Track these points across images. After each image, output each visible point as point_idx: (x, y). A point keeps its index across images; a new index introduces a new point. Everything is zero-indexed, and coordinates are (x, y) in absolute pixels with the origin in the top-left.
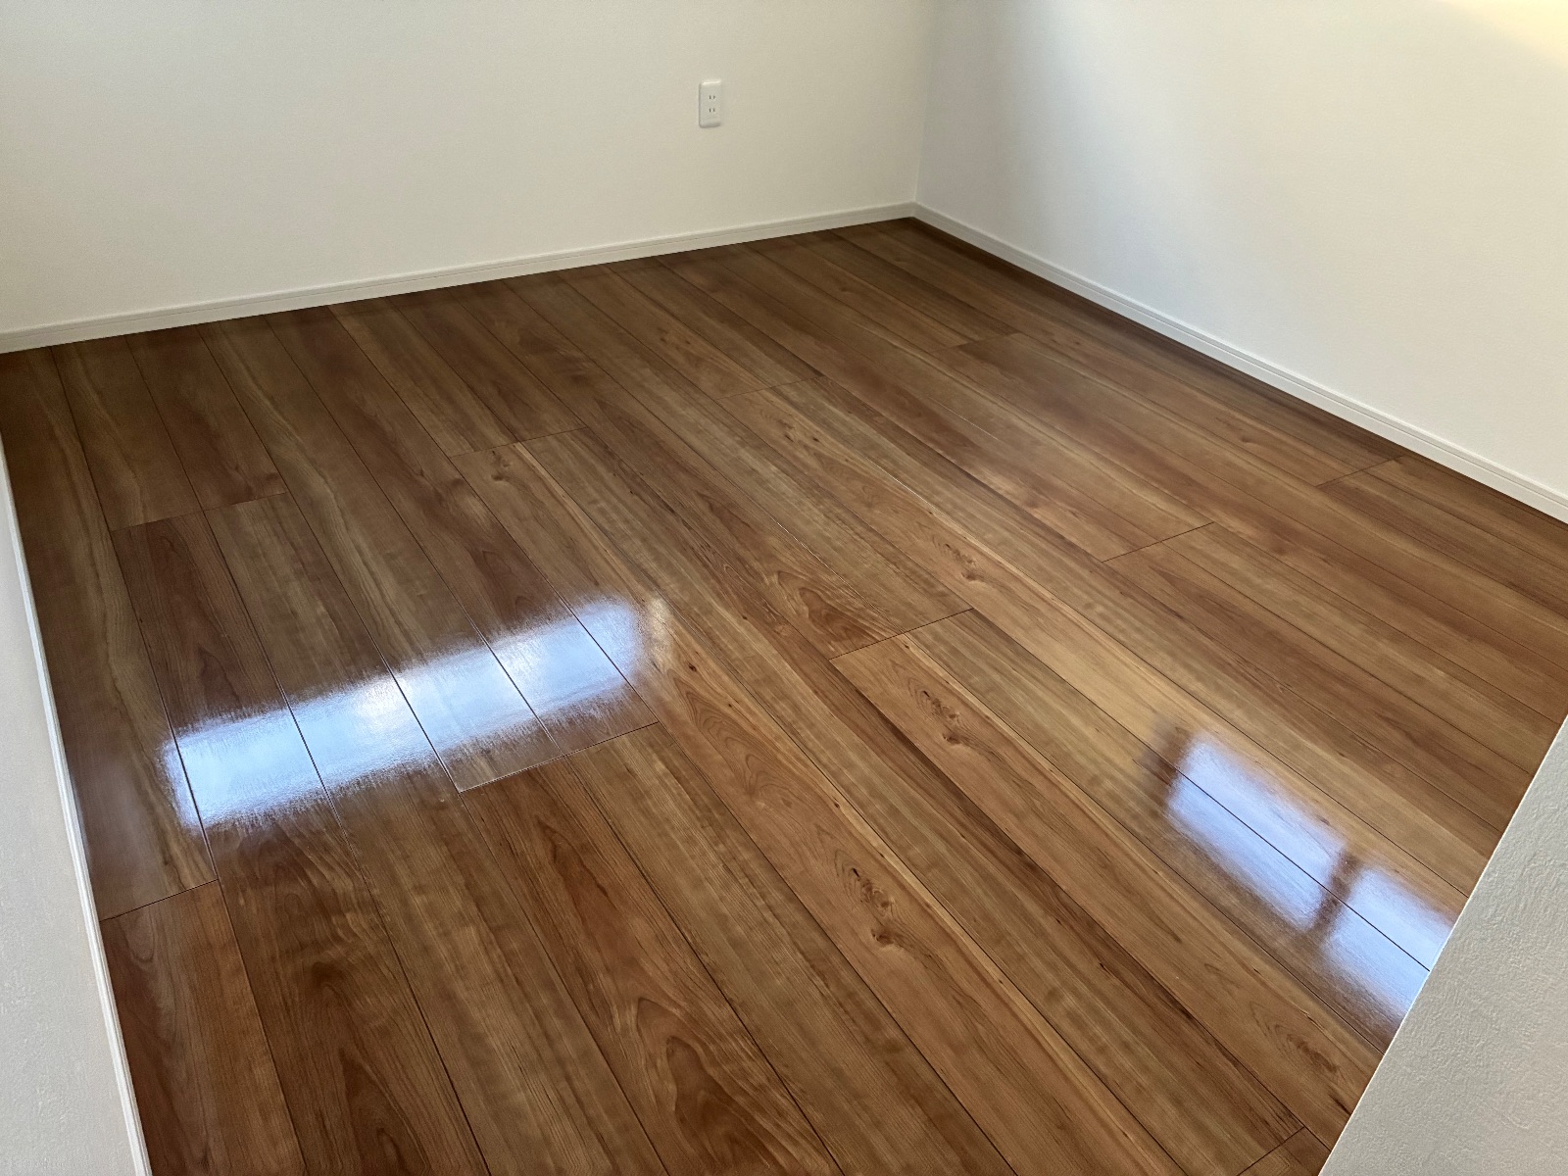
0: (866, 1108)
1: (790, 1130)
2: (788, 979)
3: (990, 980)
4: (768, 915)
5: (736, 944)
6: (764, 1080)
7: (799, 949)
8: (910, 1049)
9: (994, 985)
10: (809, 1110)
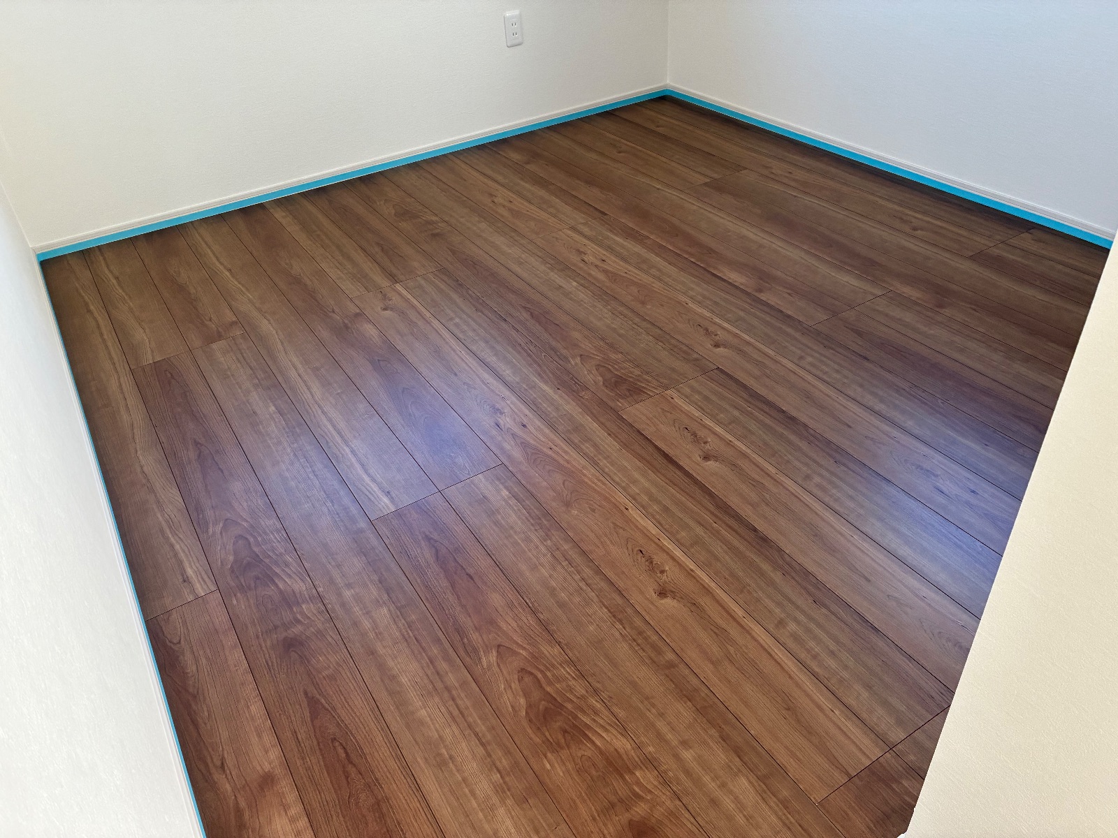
0: (653, 705)
1: (601, 722)
2: (597, 625)
3: (736, 616)
4: (582, 584)
5: (562, 605)
6: (584, 692)
7: (604, 605)
8: (682, 666)
9: (740, 620)
10: (615, 709)
